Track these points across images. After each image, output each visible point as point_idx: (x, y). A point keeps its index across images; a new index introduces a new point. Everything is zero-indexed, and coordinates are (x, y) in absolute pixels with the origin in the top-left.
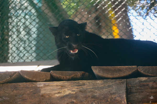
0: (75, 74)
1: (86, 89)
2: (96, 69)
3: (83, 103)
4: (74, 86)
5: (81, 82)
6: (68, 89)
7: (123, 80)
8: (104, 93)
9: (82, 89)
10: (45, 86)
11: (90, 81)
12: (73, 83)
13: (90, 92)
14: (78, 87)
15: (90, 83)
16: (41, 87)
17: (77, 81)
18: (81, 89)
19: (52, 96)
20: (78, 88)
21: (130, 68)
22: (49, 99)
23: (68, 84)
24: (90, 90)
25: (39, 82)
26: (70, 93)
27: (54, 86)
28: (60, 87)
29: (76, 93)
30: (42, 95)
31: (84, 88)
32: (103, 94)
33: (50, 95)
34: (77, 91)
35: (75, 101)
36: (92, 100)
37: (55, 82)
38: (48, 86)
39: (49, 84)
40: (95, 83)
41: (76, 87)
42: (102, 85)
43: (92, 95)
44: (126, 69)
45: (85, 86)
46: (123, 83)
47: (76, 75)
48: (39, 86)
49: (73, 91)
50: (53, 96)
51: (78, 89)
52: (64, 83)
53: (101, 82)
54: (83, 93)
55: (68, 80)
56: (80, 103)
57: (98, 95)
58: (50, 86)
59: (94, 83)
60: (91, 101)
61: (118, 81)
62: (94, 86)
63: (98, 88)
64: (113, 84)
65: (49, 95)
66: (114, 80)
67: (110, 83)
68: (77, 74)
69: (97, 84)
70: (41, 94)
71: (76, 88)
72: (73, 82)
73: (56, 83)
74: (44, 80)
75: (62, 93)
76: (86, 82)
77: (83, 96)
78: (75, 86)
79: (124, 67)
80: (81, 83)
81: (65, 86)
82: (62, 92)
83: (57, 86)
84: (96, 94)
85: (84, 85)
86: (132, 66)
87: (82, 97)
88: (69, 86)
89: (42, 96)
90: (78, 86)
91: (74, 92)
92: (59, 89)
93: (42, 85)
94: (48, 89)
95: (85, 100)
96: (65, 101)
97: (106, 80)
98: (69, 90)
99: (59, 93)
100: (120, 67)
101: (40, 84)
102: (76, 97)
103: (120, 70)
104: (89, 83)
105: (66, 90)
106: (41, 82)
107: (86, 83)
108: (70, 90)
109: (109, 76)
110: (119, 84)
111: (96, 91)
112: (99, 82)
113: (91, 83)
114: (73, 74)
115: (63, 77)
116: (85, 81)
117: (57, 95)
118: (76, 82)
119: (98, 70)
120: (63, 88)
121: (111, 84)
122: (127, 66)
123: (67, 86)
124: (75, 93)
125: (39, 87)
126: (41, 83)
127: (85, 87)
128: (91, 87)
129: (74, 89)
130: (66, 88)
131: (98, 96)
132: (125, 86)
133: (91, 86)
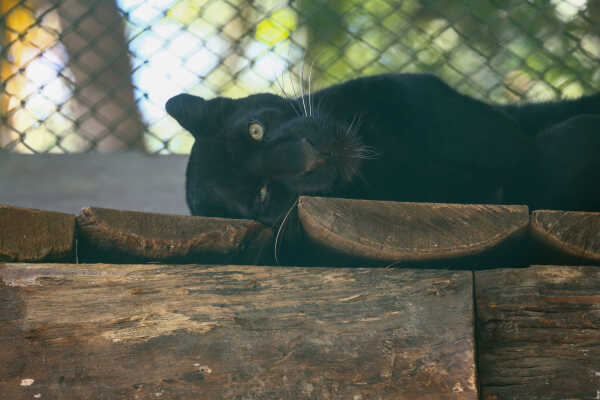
0: (211, 232)
1: (267, 310)
2: (321, 211)
3: (250, 382)
4: (201, 292)
5: (240, 273)
6: (170, 306)
7: (456, 276)
8: (358, 337)
9: (244, 312)
10: (48, 283)
11: (286, 272)
12: (197, 274)
13: (286, 328)
14: (225, 301)
15: (285, 282)
16: (29, 291)
17: (221, 269)
18: (241, 308)
19: (85, 338)
20: (222, 306)
21: (493, 216)
22: (72, 355)
23: (173, 282)
24: (286, 316)
25: (16, 261)
26: (184, 330)
27: (97, 286)
28: (127, 294)
29: (214, 329)
30: (32, 331)
31: (258, 308)
32: (353, 344)
33: (77, 333)
34: (219, 320)
35: (210, 371)
36: (299, 371)
37: (101, 266)
38: (64, 283)
39: (69, 278)
40: (314, 282)
41: (215, 299)
42: (347, 294)
43: (300, 346)
44: (474, 219)
45: (263, 297)
46: (456, 289)
47: (216, 237)
48: (14, 284)
49: (196, 318)
50: (91, 340)
51: (226, 310)
52: (147, 272)
53: (341, 279)
54: (251, 329)
55: (173, 260)
56: (234, 379)
57: (330, 343)
58: (73, 288)
59: (307, 282)
60: (290, 374)
61: (429, 280)
62: (307, 297)
63: (330, 311)
64: (404, 295)
65: (68, 331)
66: (410, 273)
67: (391, 285)
68: (219, 231)
69: (320, 287)
70: (25, 327)
71: (214, 305)
72: (196, 271)
73: (104, 272)
74: (44, 252)
75: (142, 323)
76: (268, 275)
77: (249, 346)
78: (209, 292)
79: (462, 210)
80: (240, 277)
81: (157, 292)
82: (137, 320)
83: (112, 285)
84: (318, 342)
85: (254, 287)
86: (505, 207)
87: (245, 349)
88: (179, 292)
89: (34, 335)
90: (223, 293)
91: (205, 326)
92: (124, 302)
93: (32, 280)
94: (61, 299)
95: (263, 366)
96: (155, 367)
97: (368, 270)
98: (176, 312)
99: (122, 324)
100: (445, 205)
101: (21, 273)
102: (213, 349)
103: (441, 224)
104: (281, 280)
105: (163, 312)
106: (26, 261)
107: (266, 279)
108: (184, 313)
109: (389, 251)
110: (435, 293)
111: (318, 322)
112: (331, 277)
113: (293, 281)
114: (201, 231)
115: (147, 242)
116: (259, 272)
117: (114, 336)
118: (211, 270)
119: (332, 218)
120: (144, 298)
121: (394, 291)
122: (480, 207)
123: (164, 289)
124: (208, 328)
125: (17, 289)
126: (29, 267)
127: (260, 300)
128: (295, 303)
129: (202, 309)
130: (162, 299)
131: (327, 350)
132: (471, 307)
133: (291, 298)
